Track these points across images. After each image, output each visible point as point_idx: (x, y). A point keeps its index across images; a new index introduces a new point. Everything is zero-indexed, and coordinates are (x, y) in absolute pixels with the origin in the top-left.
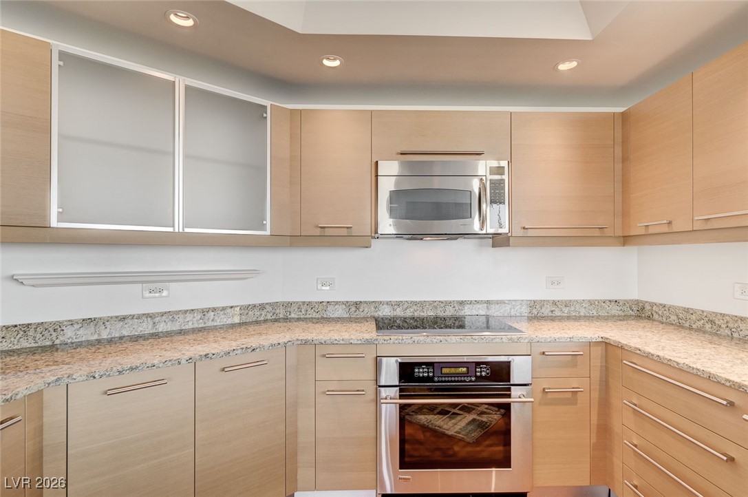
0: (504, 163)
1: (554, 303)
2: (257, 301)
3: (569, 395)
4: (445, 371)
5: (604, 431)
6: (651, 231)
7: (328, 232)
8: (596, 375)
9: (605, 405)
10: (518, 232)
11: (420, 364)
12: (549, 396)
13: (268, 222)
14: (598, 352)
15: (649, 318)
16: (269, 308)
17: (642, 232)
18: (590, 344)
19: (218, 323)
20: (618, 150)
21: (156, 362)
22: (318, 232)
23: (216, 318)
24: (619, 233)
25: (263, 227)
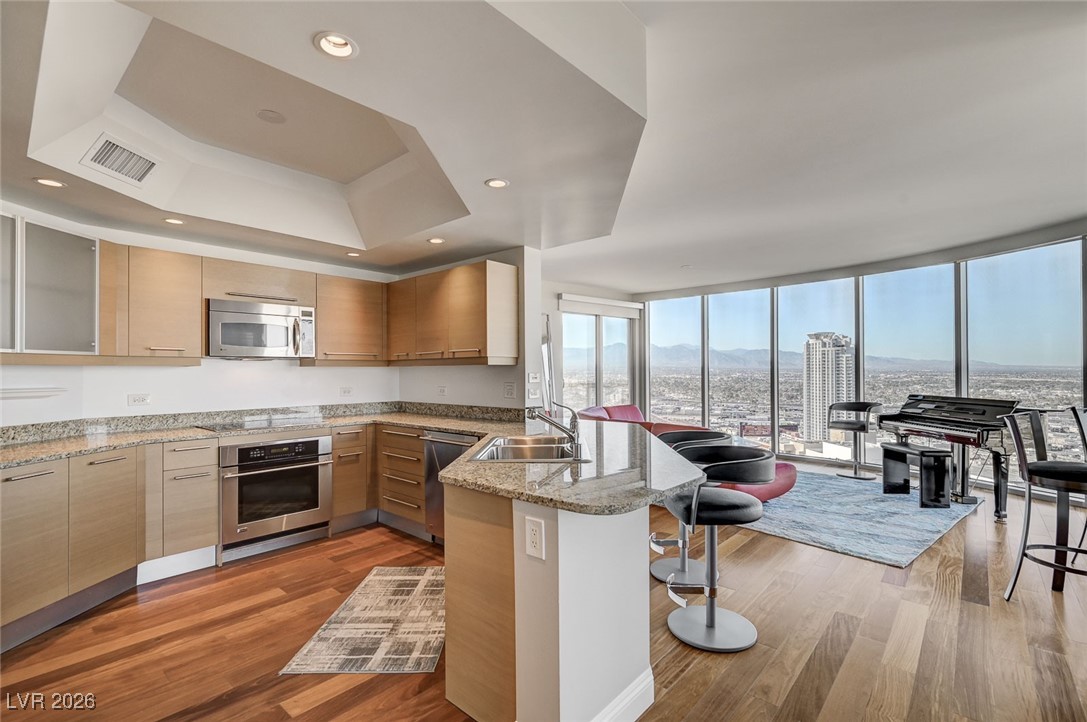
0: (312, 310)
1: (346, 406)
2: (59, 419)
3: (354, 458)
4: (273, 451)
5: (374, 476)
6: (401, 358)
7: (158, 354)
8: (370, 443)
9: (375, 460)
10: (321, 357)
11: (254, 449)
12: (342, 460)
13: (97, 344)
14: (371, 429)
15: (404, 412)
16: (72, 426)
17: (396, 358)
18: (367, 425)
19: (19, 441)
20: (385, 306)
21: (44, 456)
22: (148, 353)
23: (17, 436)
24: (385, 358)
25: (92, 348)
